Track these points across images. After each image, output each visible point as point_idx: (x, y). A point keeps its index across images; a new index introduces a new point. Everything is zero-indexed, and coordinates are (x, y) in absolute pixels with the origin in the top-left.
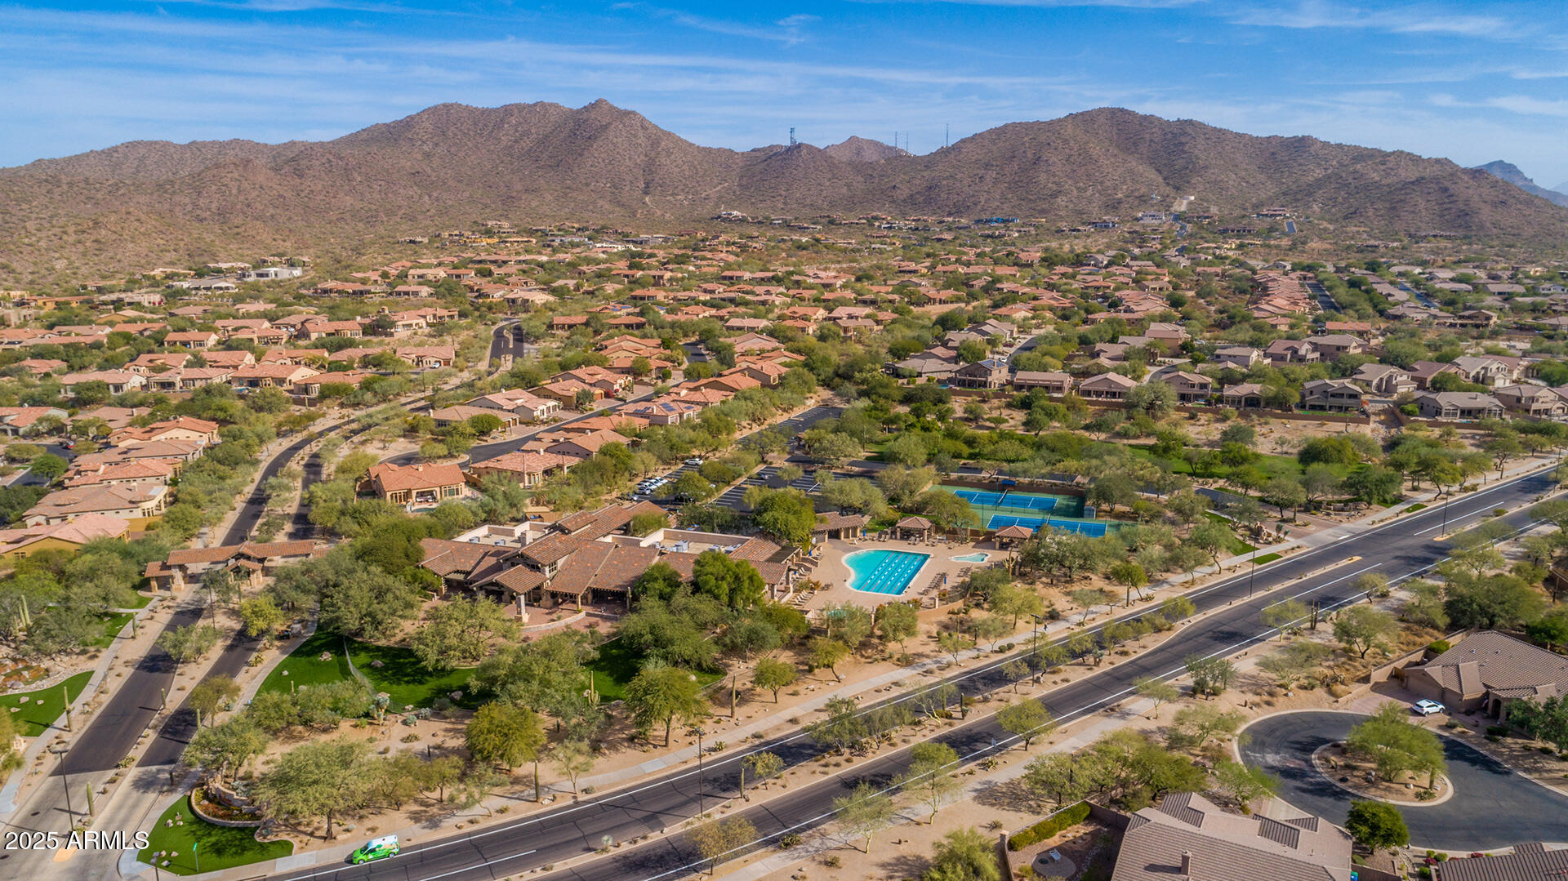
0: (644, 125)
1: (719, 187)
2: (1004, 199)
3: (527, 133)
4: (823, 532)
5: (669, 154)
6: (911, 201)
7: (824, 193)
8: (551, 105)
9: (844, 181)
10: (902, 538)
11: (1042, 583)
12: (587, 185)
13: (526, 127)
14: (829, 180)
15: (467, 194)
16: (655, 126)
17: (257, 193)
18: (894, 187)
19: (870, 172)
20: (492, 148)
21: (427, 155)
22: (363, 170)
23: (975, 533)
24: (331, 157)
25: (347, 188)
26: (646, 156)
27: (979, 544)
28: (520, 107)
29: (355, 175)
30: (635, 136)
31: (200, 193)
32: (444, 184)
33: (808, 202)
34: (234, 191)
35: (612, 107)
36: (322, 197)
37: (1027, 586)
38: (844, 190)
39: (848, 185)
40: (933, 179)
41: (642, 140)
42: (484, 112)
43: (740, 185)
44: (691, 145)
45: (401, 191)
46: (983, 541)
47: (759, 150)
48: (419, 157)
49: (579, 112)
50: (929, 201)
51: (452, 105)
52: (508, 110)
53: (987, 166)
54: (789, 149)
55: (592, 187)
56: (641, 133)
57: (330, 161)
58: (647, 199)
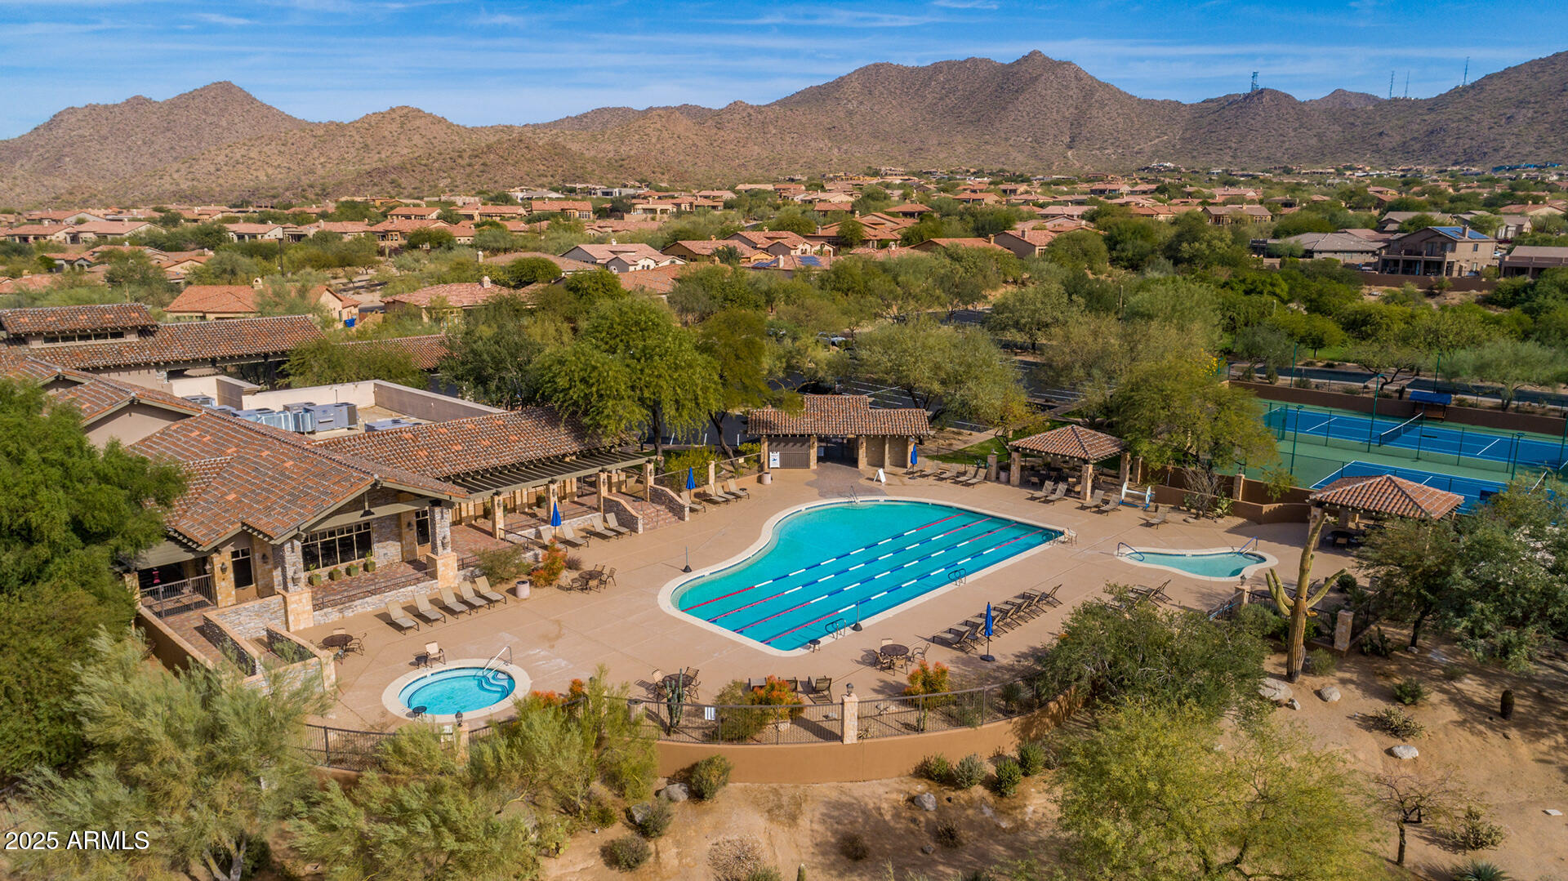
0: (1079, 75)
1: (1156, 141)
2: (1541, 142)
3: (954, 90)
4: (803, 439)
5: (1102, 105)
6: (1405, 150)
7: (1287, 145)
8: (982, 60)
9: (1314, 132)
10: (1025, 483)
11: (1461, 701)
12: (1007, 139)
13: (953, 84)
14: (1295, 130)
15: (877, 147)
16: (1092, 78)
17: (673, 142)
18: (1381, 134)
19: (1351, 120)
20: (916, 106)
21: (850, 113)
22: (780, 123)
23: (1257, 492)
24: (752, 112)
25: (761, 140)
26: (1076, 108)
27: (1255, 523)
28: (950, 64)
29: (771, 127)
30: (1067, 87)
31: (623, 142)
32: (858, 138)
33: (1264, 154)
34: (654, 140)
35: (1046, 58)
36: (732, 147)
37: (1377, 706)
38: (1314, 141)
39: (1319, 136)
40: (1439, 121)
41: (1074, 92)
42: (913, 70)
43: (1182, 139)
44: (1131, 97)
45: (812, 143)
46: (1275, 518)
47: (1212, 101)
48: (842, 115)
49: (1011, 66)
50: (1427, 149)
51: (882, 65)
52: (937, 68)
53: (1521, 104)
54: (1247, 97)
55: (1011, 142)
56: (1073, 84)
57: (750, 115)
58: (1069, 153)
